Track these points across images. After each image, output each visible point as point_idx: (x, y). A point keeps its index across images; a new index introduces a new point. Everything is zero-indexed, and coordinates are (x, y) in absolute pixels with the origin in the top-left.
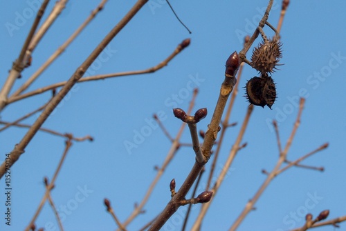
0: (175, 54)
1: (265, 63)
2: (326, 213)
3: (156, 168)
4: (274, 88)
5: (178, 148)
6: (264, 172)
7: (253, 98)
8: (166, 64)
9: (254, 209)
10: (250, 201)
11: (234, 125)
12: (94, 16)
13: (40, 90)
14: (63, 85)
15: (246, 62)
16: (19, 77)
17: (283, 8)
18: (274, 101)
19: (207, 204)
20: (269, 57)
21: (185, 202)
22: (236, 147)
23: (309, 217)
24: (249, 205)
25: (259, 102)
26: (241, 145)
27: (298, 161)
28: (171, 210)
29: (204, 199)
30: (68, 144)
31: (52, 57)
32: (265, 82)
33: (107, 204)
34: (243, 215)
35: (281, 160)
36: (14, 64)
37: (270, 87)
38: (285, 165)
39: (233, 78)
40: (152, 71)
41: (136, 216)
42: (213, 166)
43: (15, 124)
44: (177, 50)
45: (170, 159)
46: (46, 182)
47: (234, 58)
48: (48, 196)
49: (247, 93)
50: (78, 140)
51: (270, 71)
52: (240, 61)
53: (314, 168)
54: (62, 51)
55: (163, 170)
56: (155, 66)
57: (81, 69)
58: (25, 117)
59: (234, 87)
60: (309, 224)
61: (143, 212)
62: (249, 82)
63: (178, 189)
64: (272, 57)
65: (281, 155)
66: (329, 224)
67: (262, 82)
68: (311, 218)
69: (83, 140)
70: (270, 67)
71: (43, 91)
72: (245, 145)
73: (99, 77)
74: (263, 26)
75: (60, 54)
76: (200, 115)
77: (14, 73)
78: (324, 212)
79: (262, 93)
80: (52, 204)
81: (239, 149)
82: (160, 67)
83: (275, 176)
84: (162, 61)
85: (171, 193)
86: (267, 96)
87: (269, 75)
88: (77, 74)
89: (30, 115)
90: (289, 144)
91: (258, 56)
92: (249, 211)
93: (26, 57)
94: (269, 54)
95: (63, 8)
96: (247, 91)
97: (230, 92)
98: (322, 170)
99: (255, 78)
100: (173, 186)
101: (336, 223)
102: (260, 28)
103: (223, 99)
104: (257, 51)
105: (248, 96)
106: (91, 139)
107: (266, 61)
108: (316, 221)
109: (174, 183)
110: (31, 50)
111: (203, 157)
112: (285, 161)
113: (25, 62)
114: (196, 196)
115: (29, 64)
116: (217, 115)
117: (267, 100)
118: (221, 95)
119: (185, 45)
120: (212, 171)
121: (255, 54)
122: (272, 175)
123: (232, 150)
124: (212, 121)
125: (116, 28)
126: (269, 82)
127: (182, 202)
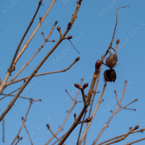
0: (74, 63)
1: (111, 64)
2: (138, 126)
3: (67, 112)
4: (115, 74)
5: (76, 103)
6: (111, 111)
7: (107, 78)
8: (70, 68)
9: (108, 127)
10: (106, 123)
11: (98, 92)
12: (40, 50)
13: (19, 80)
14: (28, 78)
15: (104, 64)
16: (11, 75)
17: (117, 44)
18: (115, 79)
19: (89, 123)
20: (113, 61)
21: (80, 122)
22: (100, 101)
23: (131, 128)
24: (106, 125)
25: (109, 80)
26: (102, 100)
27: (125, 107)
28: (75, 126)
29: (88, 121)
30: (31, 103)
31: (23, 67)
32: (112, 72)
33: (48, 126)
34: (103, 129)
35: (118, 106)
36: (8, 70)
37: (113, 74)
38: (120, 108)
39: (98, 70)
40: (64, 71)
41: (59, 131)
42: (91, 109)
43: (9, 95)
44: (74, 62)
45: (73, 108)
46: (23, 118)
47: (98, 62)
48: (24, 124)
49: (104, 76)
50: (35, 101)
51: (113, 67)
52: (101, 63)
53: (132, 109)
54: (27, 64)
55: (70, 112)
56: (66, 69)
57: (36, 70)
58: (13, 92)
59: (99, 74)
60: (131, 131)
61: (62, 130)
62: (105, 72)
63: (77, 117)
64: (114, 61)
65: (118, 104)
66: (139, 131)
67: (110, 72)
68: (132, 129)
69: (37, 101)
70: (113, 65)
71: (20, 80)
72: (103, 100)
73: (43, 74)
74: (110, 49)
75: (26, 66)
76: (85, 86)
77: (8, 74)
78: (137, 126)
79: (110, 76)
80: (25, 127)
81: (101, 102)
82: (68, 69)
83: (116, 113)
84: (68, 67)
85: (74, 119)
86: (113, 77)
87: (113, 69)
88: (34, 72)
89: (15, 91)
90: (121, 100)
91: (108, 61)
92: (106, 128)
93: (13, 67)
94: (113, 60)
95: (27, 46)
96: (104, 75)
97: (97, 76)
98: (135, 110)
99: (108, 70)
100: (75, 116)
101: (142, 131)
102: (109, 50)
103: (95, 79)
104: (108, 59)
105: (105, 77)
106: (40, 100)
107: (112, 63)
108: (134, 130)
109: (76, 115)
110: (15, 64)
111: (87, 103)
112: (120, 107)
113: (12, 69)
114: (85, 120)
115: (14, 70)
116: (92, 86)
117: (112, 79)
118: (94, 78)
119: (77, 59)
120: (90, 111)
121: (107, 60)
122: (115, 113)
123: (98, 102)
124: (90, 88)
125: (49, 53)
126: (113, 72)
127: (79, 122)
